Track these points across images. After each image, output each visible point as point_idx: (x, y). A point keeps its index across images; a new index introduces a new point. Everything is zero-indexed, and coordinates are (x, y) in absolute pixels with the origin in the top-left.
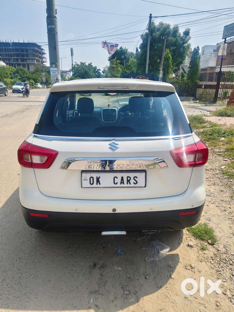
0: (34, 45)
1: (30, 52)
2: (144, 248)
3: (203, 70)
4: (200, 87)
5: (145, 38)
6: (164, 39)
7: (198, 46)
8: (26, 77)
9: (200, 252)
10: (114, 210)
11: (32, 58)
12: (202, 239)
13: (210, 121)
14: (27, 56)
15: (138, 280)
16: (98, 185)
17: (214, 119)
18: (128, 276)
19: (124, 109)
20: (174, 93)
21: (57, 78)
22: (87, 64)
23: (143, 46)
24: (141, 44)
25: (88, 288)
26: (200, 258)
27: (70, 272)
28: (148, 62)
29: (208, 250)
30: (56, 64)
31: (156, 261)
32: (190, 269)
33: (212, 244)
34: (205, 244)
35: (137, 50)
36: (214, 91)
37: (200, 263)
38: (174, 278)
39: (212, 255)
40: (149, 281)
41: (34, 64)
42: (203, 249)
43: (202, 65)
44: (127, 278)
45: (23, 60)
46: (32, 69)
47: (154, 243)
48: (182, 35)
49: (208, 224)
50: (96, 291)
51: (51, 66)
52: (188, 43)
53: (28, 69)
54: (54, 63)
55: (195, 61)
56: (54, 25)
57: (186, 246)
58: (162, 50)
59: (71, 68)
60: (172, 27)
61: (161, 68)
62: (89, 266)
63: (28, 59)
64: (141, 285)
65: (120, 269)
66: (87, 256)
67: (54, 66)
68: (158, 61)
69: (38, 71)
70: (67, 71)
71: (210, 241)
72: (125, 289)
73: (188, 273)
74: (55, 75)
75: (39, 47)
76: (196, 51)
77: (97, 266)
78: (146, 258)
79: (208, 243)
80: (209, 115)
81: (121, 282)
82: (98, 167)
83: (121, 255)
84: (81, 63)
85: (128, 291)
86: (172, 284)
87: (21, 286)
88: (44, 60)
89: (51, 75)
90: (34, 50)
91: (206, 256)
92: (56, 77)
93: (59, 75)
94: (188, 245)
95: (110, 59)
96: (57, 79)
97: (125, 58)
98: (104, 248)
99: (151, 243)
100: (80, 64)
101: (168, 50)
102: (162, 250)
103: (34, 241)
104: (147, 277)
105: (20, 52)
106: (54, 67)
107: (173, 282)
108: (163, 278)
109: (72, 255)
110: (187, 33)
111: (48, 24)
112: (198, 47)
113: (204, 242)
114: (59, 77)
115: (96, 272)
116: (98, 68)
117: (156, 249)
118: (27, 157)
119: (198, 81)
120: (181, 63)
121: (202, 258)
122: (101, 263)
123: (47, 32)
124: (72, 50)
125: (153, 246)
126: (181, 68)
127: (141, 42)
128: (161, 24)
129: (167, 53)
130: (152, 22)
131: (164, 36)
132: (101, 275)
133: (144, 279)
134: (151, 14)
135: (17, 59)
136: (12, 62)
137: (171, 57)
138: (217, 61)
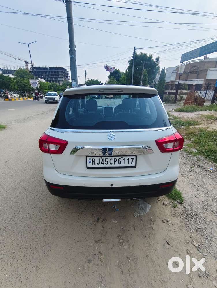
0: (62, 69)
1: (60, 73)
2: (133, 206)
3: (167, 82)
4: (166, 93)
5: (131, 62)
6: (143, 63)
8: (58, 89)
9: (173, 209)
10: (112, 185)
11: (62, 77)
12: (173, 199)
13: (173, 115)
14: (58, 76)
15: (129, 230)
17: (176, 114)
18: (122, 227)
19: (119, 107)
20: (157, 95)
22: (95, 80)
23: (130, 68)
24: (129, 67)
25: (94, 238)
26: (173, 213)
27: (81, 225)
28: (133, 78)
29: (178, 207)
30: (76, 80)
31: (141, 216)
32: (166, 222)
33: (181, 203)
34: (176, 203)
35: (126, 71)
36: (175, 96)
37: (172, 217)
38: (155, 229)
39: (181, 211)
40: (137, 231)
41: (63, 80)
42: (174, 207)
43: (167, 80)
44: (121, 229)
45: (56, 78)
46: (61, 84)
47: (140, 202)
48: (154, 61)
49: (177, 188)
50: (99, 241)
51: (72, 81)
52: (158, 65)
53: (59, 84)
54: (74, 79)
55: (162, 77)
56: (74, 55)
57: (162, 205)
58: (142, 70)
59: (85, 83)
60: (148, 55)
61: (141, 82)
62: (94, 220)
63: (59, 78)
64: (132, 235)
65: (116, 222)
66: (93, 213)
67: (74, 81)
68: (139, 77)
69: (65, 85)
70: (83, 85)
71: (179, 201)
72: (120, 238)
73: (165, 226)
75: (65, 70)
76: (163, 70)
77: (100, 220)
78: (134, 214)
79: (178, 202)
80: (172, 111)
81: (117, 232)
82: (99, 153)
83: (117, 211)
84: (92, 79)
85: (122, 239)
86: (154, 234)
87: (46, 237)
88: (68, 78)
90: (62, 72)
91: (177, 212)
94: (164, 204)
95: (109, 77)
97: (119, 75)
98: (105, 206)
99: (138, 202)
100: (90, 80)
101: (145, 70)
103: (57, 201)
104: (135, 228)
105: (54, 73)
107: (154, 232)
108: (147, 230)
109: (82, 211)
110: (157, 59)
111: (70, 55)
112: (165, 68)
113: (174, 202)
115: (99, 224)
116: (101, 82)
117: (142, 207)
118: (46, 145)
119: (164, 90)
120: (154, 78)
121: (174, 214)
122: (102, 217)
124: (85, 71)
125: (139, 204)
126: (153, 81)
127: (129, 65)
128: (142, 54)
129: (144, 72)
130: (135, 52)
131: (143, 61)
132: (103, 227)
133: (134, 230)
134: (135, 47)
135: (52, 78)
136: (49, 79)
137: (147, 75)
138: (176, 77)
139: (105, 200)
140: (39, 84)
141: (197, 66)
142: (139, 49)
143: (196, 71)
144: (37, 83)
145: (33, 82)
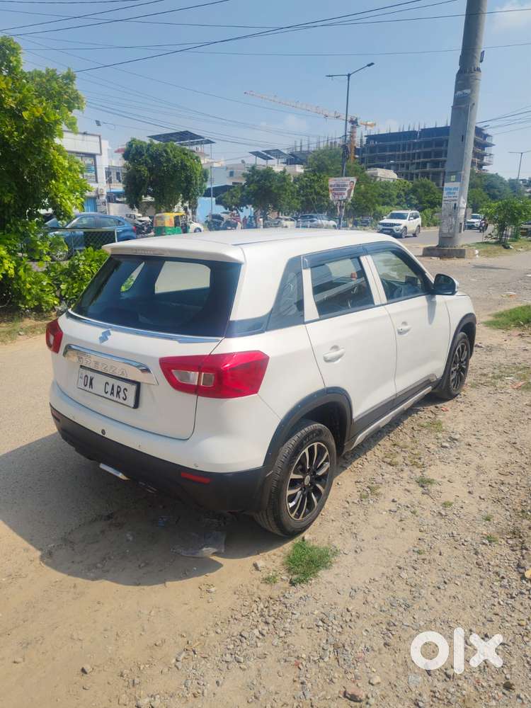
9: (255, 583)
10: (103, 432)
18: (127, 551)
21: (455, 204)
25: (67, 533)
29: (271, 586)
30: (460, 175)
31: (182, 555)
32: (204, 589)
33: (292, 583)
39: (265, 595)
44: (124, 552)
54: (455, 173)
56: (470, 88)
62: (101, 513)
67: (454, 177)
74: (452, 198)
77: (110, 521)
79: (291, 579)
81: (111, 552)
86: (155, 590)
88: (486, 160)
89: (444, 199)
91: (254, 591)
92: (454, 202)
93: (462, 198)
94: (255, 564)
96: (455, 207)
104: (143, 565)
105: (434, 148)
106: (454, 180)
107: (159, 589)
108: (157, 579)
111: (458, 88)
114: (461, 203)
122: (120, 519)
123: (452, 105)
132: (103, 531)
135: (424, 165)
136: (413, 170)
139: (103, 466)
140: (353, 191)
144: (348, 188)
145: (338, 186)
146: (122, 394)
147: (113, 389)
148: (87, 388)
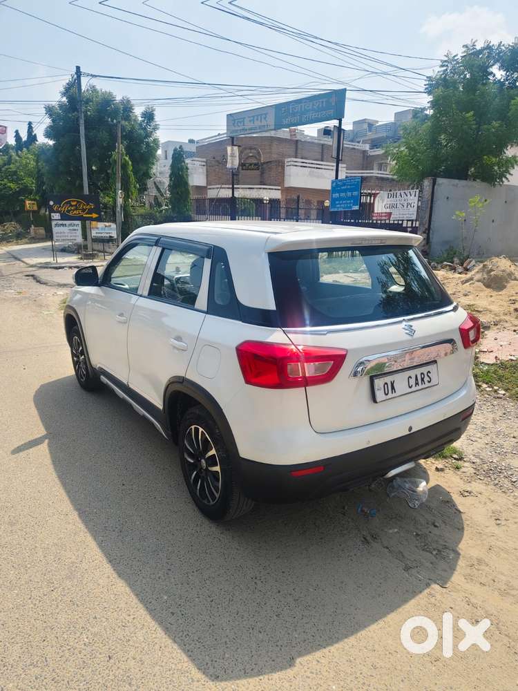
7: (181, 146)
9: (458, 473)
10: (410, 429)
12: (445, 457)
15: (430, 532)
16: (394, 395)
18: (415, 534)
26: (465, 479)
29: (462, 467)
31: (424, 503)
32: (469, 495)
33: (461, 459)
34: (453, 461)
37: (470, 484)
38: (465, 511)
39: (472, 470)
40: (442, 527)
42: (457, 468)
44: (415, 537)
48: (140, 119)
52: (155, 135)
55: (178, 173)
57: (435, 472)
60: (118, 100)
61: (119, 186)
62: (361, 542)
64: (440, 536)
65: (396, 530)
68: (95, 168)
71: (455, 456)
72: (428, 549)
73: (472, 500)
76: (179, 154)
77: (369, 540)
79: (455, 459)
81: (415, 545)
83: (374, 514)
85: (435, 549)
91: (468, 474)
94: (437, 470)
101: (122, 148)
102: (418, 487)
104: (436, 524)
108: (454, 518)
110: (149, 116)
113: (450, 460)
115: (375, 546)
117: (408, 489)
120: (148, 175)
132: (385, 547)
133: (436, 528)
134: (78, 68)
137: (130, 163)
138: (207, 175)
141: (255, 149)
142: (96, 76)
143: (254, 161)
146: (426, 379)
147: (417, 379)
148: (390, 395)
